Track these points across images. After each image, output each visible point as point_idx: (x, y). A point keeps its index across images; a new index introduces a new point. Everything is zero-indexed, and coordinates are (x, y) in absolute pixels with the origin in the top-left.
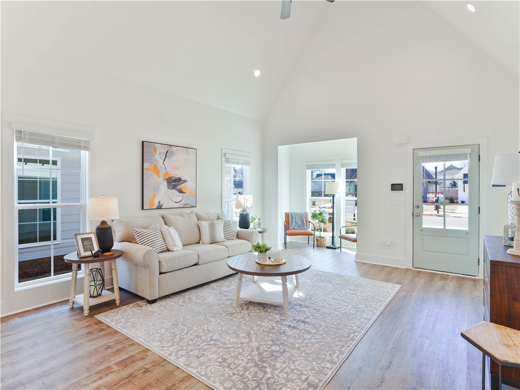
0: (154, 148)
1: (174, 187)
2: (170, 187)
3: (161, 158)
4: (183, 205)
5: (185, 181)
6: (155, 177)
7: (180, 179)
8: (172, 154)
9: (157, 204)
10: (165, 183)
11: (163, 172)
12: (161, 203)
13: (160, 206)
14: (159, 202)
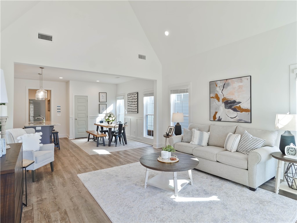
0: (216, 85)
1: (230, 107)
2: (227, 108)
3: (220, 89)
4: (237, 120)
5: (240, 103)
6: (216, 101)
7: (234, 102)
8: (228, 85)
9: (218, 118)
10: (223, 105)
11: (221, 98)
12: (221, 118)
13: (219, 119)
14: (219, 117)
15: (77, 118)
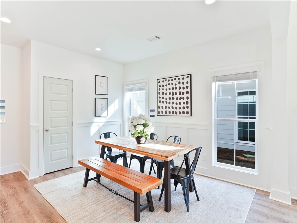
15: (49, 129)
